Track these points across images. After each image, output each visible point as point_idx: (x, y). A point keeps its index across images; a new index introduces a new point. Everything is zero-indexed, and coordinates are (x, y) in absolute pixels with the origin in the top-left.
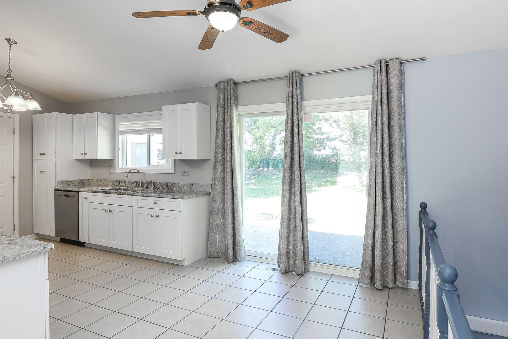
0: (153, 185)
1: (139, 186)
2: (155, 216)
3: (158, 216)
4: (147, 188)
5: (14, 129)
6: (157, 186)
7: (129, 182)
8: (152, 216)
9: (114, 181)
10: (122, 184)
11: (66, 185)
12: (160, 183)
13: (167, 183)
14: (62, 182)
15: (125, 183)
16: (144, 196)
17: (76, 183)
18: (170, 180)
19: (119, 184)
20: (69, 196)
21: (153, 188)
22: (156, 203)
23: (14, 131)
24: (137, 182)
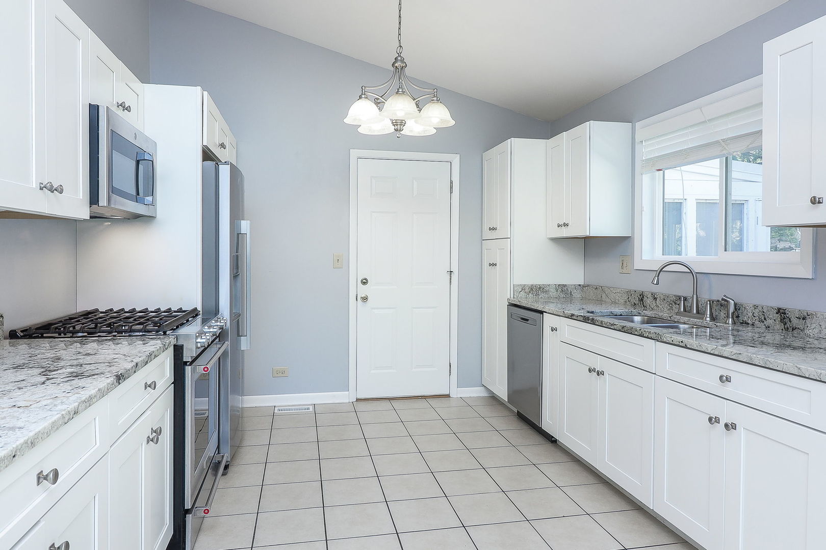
0: (733, 313)
1: (690, 311)
2: (722, 423)
3: (734, 426)
4: (713, 319)
5: (451, 182)
6: (747, 316)
7: (665, 298)
8: (710, 419)
9: (629, 293)
10: (648, 301)
11: (530, 295)
12: (756, 307)
13: (780, 311)
14: (523, 288)
15: (655, 299)
16: (686, 347)
17: (553, 293)
18: (794, 303)
19: (642, 300)
20: (527, 320)
21: (734, 323)
22: (728, 379)
23: (451, 187)
24: (685, 299)
